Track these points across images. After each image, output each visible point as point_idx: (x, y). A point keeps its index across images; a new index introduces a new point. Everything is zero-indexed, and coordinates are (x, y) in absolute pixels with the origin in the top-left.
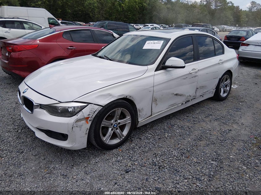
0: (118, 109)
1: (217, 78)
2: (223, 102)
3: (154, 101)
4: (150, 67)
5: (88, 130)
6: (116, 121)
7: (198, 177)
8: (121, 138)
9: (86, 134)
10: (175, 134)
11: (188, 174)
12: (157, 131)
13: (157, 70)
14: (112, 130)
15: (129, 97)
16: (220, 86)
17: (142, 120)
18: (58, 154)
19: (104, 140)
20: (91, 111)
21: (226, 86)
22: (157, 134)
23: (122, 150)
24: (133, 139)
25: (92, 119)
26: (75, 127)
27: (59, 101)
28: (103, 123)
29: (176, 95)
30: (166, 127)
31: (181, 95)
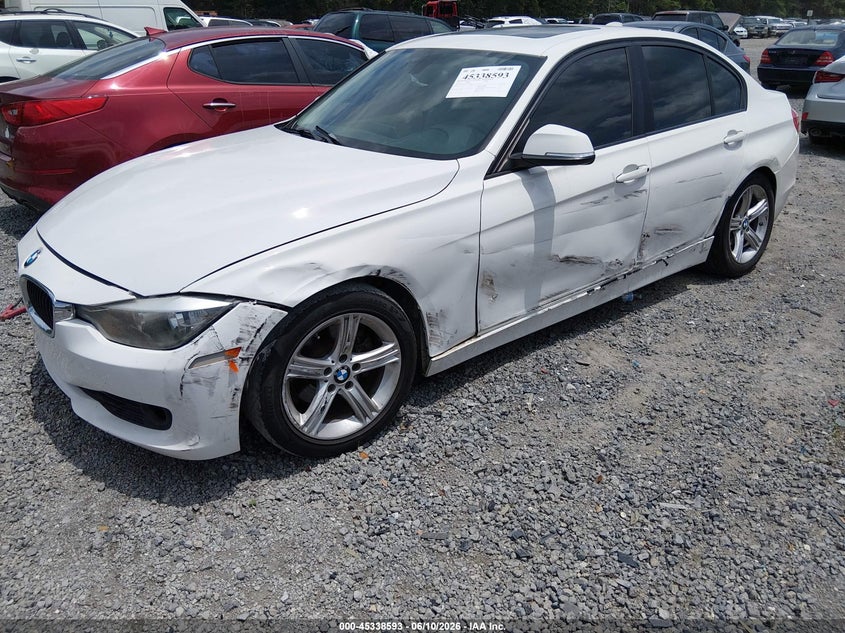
0: (347, 319)
1: (720, 196)
2: (742, 279)
3: (482, 285)
4: (466, 162)
5: (240, 394)
6: (343, 358)
7: (627, 552)
8: (366, 415)
9: (234, 406)
10: (561, 399)
11: (591, 543)
12: (498, 389)
13: (492, 172)
14: (330, 388)
15: (388, 272)
16: (732, 224)
17: (441, 353)
18: (153, 471)
19: (302, 423)
20: (245, 328)
21: (754, 225)
22: (498, 399)
23: (371, 455)
24: (414, 415)
25: (251, 354)
26: (189, 383)
27: (134, 294)
28: (291, 366)
29: (567, 260)
30: (530, 374)
31: (584, 261)
